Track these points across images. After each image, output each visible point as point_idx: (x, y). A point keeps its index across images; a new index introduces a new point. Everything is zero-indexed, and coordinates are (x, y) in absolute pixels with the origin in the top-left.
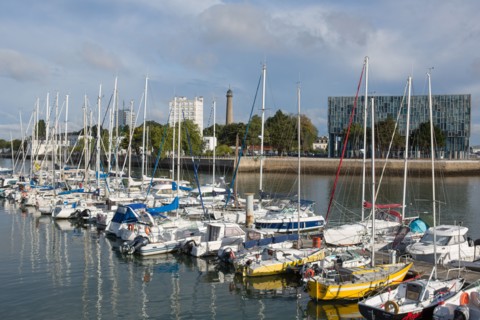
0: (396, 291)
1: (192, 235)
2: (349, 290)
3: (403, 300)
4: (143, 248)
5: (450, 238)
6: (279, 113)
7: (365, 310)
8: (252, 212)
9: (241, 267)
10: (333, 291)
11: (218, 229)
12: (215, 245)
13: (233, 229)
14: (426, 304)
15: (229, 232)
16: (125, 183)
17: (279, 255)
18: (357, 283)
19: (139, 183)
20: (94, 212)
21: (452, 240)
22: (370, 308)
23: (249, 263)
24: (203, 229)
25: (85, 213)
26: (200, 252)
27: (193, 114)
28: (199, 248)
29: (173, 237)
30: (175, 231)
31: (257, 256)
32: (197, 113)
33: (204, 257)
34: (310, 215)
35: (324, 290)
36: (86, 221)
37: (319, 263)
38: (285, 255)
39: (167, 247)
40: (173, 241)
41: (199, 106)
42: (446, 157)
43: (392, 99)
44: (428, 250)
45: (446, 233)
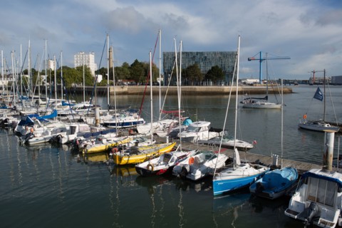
0: (159, 158)
1: (62, 131)
2: (133, 159)
3: (162, 163)
4: (30, 140)
5: (200, 128)
6: (136, 61)
7: (138, 169)
8: (98, 117)
9: (82, 148)
10: (125, 160)
11: (75, 127)
12: (72, 137)
13: (84, 127)
14: (171, 164)
15: (81, 129)
16: (37, 102)
17: (104, 141)
18: (139, 154)
19: (45, 102)
20: (11, 120)
21: (201, 129)
22: (140, 168)
23: (85, 146)
24: (68, 128)
25: (6, 121)
26: (64, 141)
27: (89, 62)
28: (63, 139)
29: (50, 133)
30: (52, 129)
31: (92, 142)
32: (90, 61)
33: (66, 144)
34: (136, 118)
35: (121, 159)
36: (7, 125)
37: (127, 145)
38: (107, 141)
39: (45, 139)
40: (50, 135)
41: (92, 57)
42: (225, 85)
43: (197, 53)
44: (189, 135)
45: (199, 126)
